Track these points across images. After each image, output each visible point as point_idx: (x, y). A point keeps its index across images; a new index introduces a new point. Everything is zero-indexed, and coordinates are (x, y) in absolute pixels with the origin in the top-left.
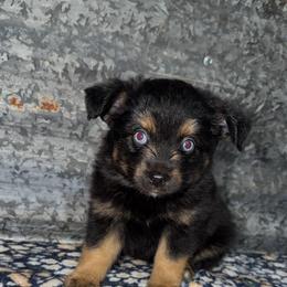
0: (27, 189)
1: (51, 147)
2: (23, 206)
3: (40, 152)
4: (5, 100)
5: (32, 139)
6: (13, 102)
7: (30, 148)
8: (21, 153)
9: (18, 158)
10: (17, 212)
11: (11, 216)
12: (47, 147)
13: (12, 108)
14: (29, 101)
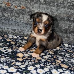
0: (18, 27)
1: (24, 17)
2: (17, 31)
3: (21, 18)
4: (14, 6)
5: (20, 15)
6: (15, 7)
7: (19, 17)
8: (17, 18)
9: (16, 20)
10: (16, 32)
11: (15, 33)
12: (23, 17)
13: (15, 8)
14: (19, 7)
